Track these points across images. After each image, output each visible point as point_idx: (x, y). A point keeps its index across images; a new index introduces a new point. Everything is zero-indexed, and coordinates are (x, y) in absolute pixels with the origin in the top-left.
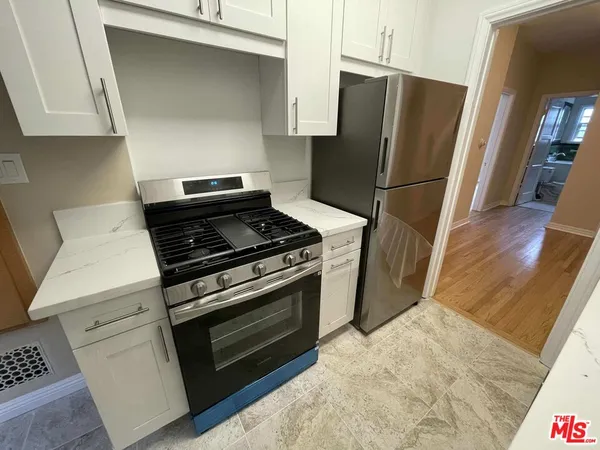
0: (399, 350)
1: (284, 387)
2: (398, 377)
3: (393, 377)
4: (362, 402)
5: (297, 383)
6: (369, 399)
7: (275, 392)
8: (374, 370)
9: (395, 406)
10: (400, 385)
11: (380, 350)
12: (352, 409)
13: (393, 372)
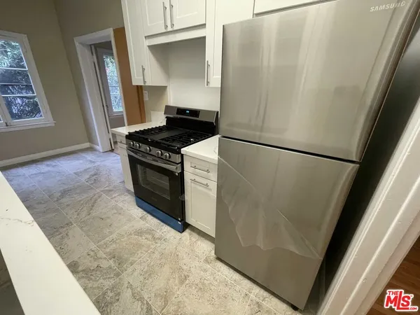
0: (212, 288)
1: (162, 224)
2: (184, 285)
3: (182, 282)
4: (159, 262)
5: (166, 228)
6: (161, 266)
7: (159, 221)
8: (185, 267)
9: (159, 283)
10: (176, 288)
11: (205, 271)
12: (154, 257)
13: (187, 282)
